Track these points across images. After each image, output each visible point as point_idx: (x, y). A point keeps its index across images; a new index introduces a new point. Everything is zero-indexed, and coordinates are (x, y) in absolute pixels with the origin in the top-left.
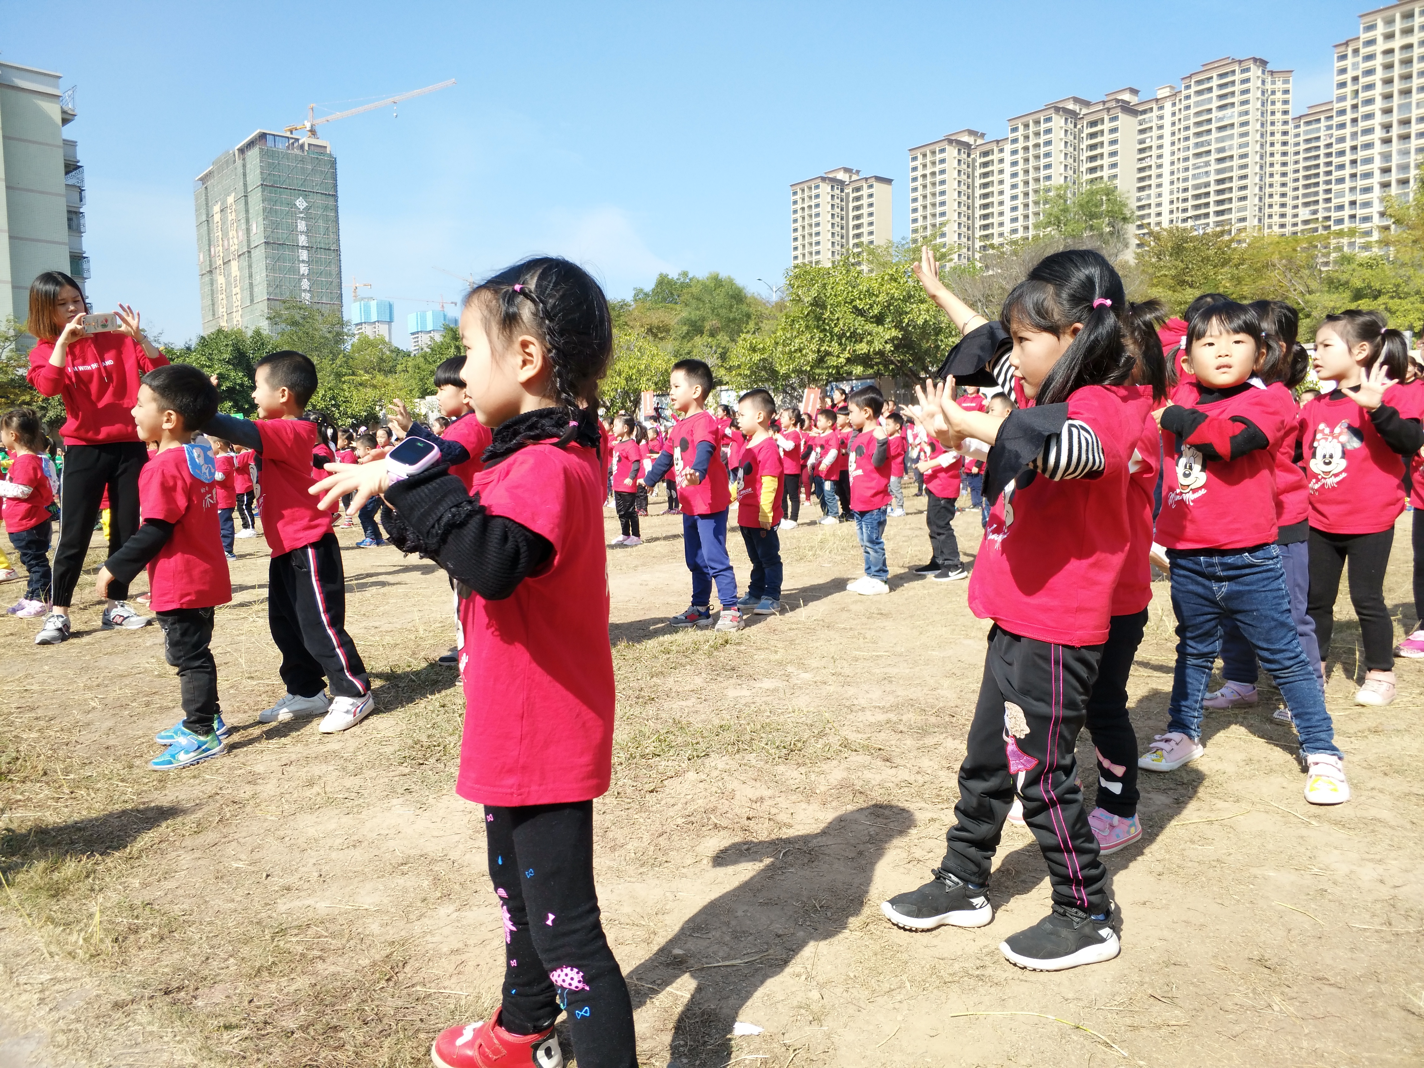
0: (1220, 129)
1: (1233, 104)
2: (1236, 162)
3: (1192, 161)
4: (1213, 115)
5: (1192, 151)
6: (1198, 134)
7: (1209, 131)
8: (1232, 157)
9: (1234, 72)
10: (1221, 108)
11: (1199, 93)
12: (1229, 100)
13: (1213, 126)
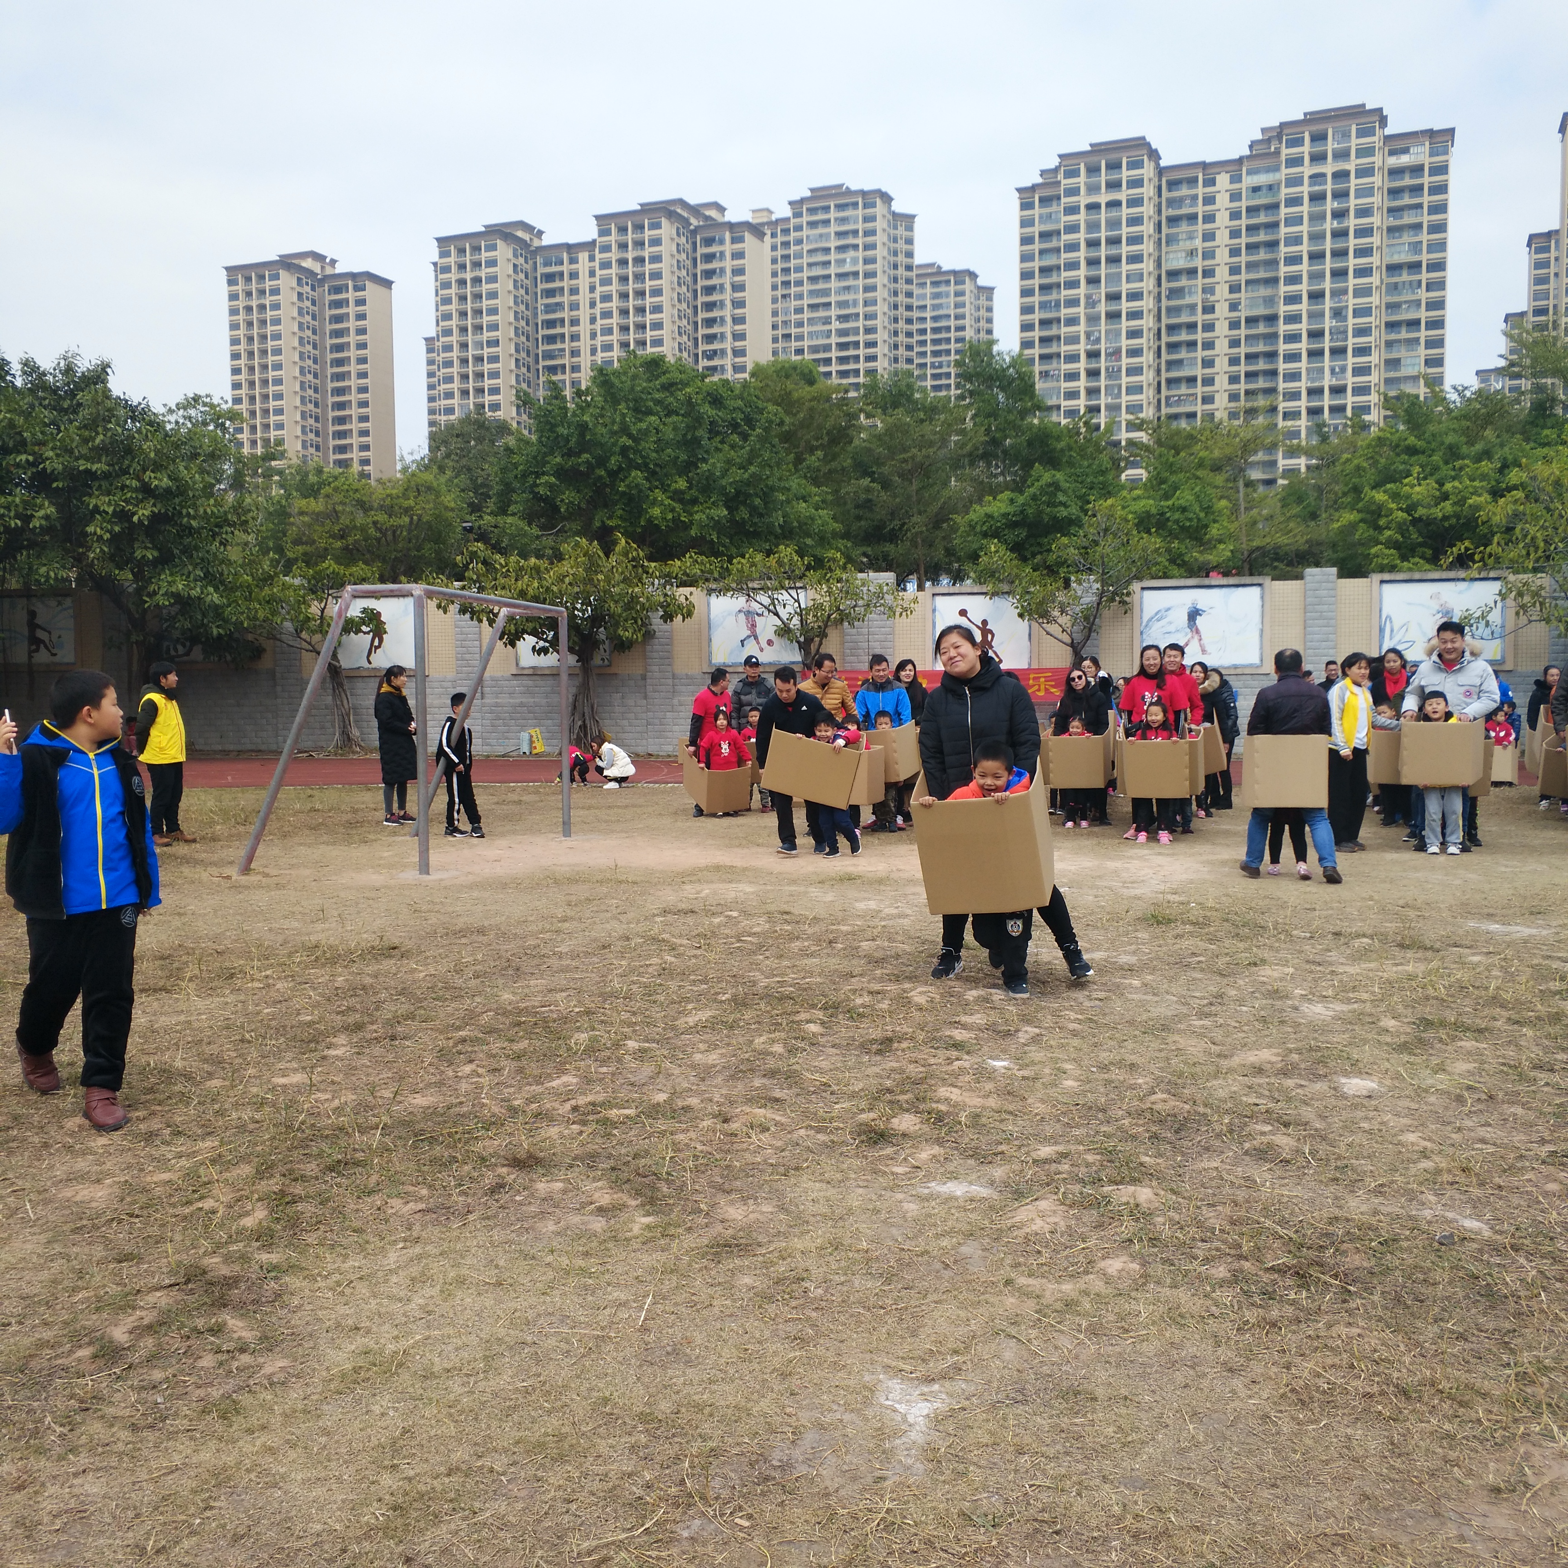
0: (841, 276)
1: (855, 247)
2: (860, 323)
3: (806, 315)
4: (833, 257)
5: (806, 302)
6: (813, 279)
7: (828, 277)
8: (857, 315)
9: (857, 204)
10: (841, 249)
11: (812, 225)
12: (851, 241)
13: (833, 270)
